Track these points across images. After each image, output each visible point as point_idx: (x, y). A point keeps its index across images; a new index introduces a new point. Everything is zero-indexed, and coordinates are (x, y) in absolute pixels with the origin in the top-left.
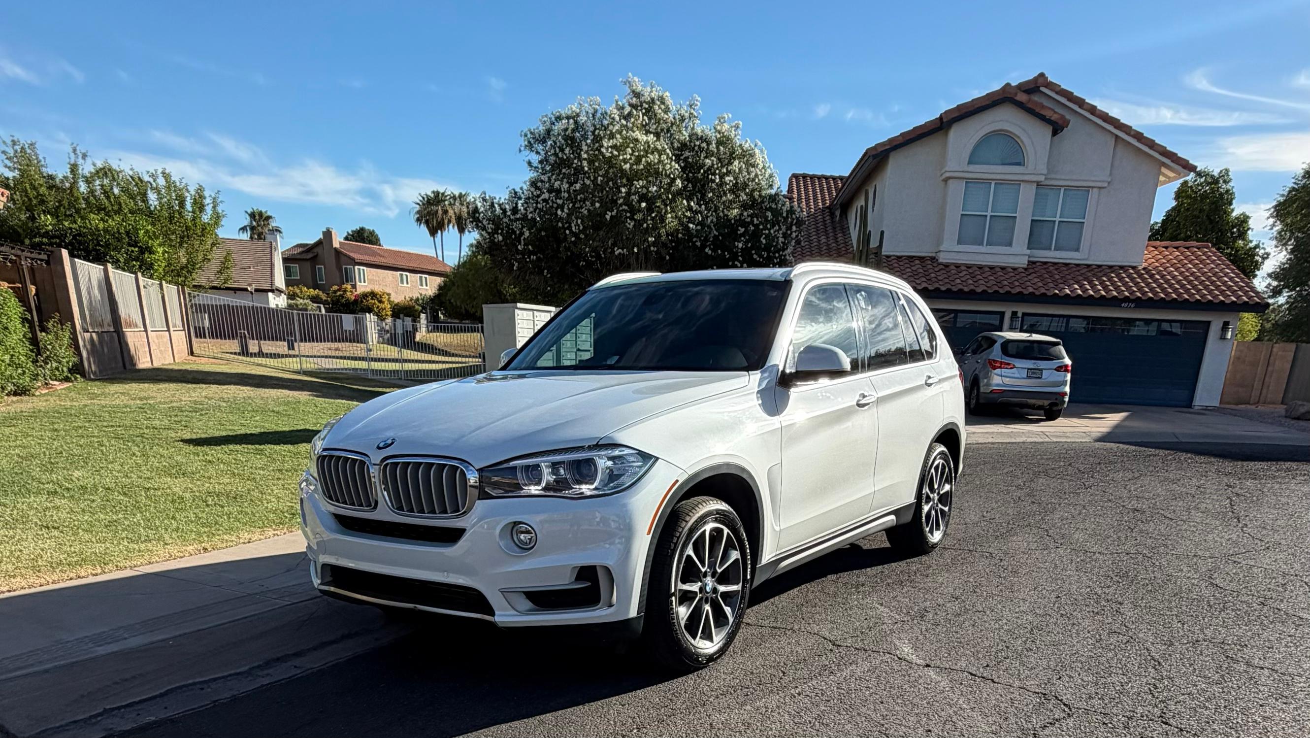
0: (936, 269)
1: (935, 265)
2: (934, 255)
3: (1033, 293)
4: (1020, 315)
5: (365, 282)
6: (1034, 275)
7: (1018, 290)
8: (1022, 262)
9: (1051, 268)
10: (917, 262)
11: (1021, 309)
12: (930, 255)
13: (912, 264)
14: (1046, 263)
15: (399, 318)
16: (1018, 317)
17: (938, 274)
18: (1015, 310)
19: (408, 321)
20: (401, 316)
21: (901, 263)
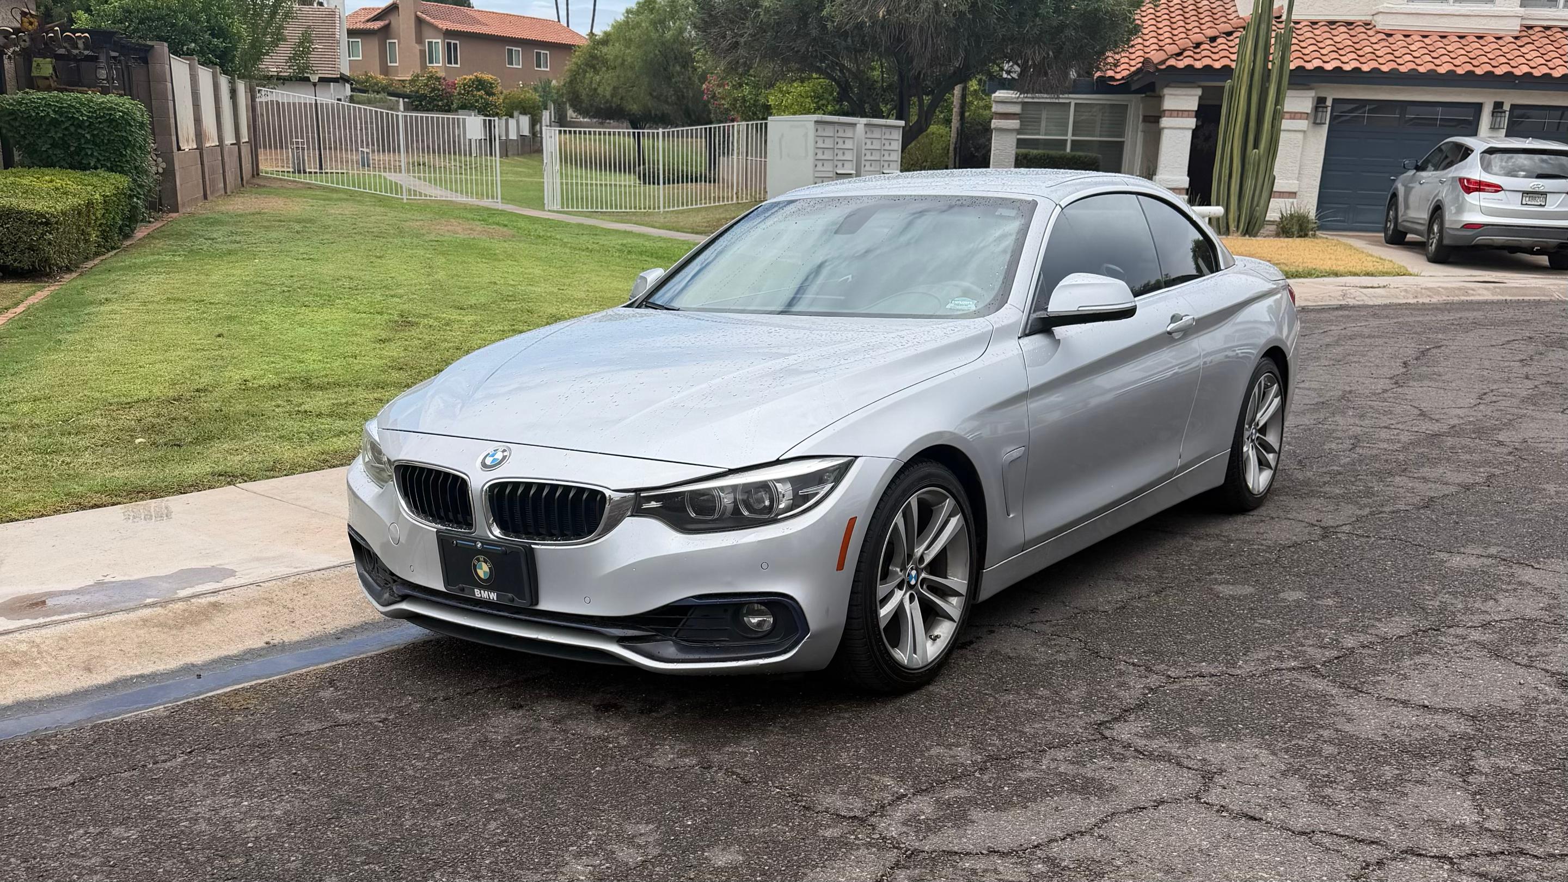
0: (1374, 40)
1: (1370, 33)
2: (1369, 18)
3: (1530, 74)
4: (1507, 107)
5: (456, 63)
6: (1530, 47)
7: (1505, 70)
8: (1514, 26)
9: (1559, 35)
10: (1343, 29)
11: (1510, 99)
12: (1363, 18)
13: (1334, 32)
14: (1548, 28)
15: (512, 116)
16: (1505, 112)
17: (1376, 46)
18: (1499, 100)
19: (525, 120)
20: (516, 114)
21: (1317, 32)
